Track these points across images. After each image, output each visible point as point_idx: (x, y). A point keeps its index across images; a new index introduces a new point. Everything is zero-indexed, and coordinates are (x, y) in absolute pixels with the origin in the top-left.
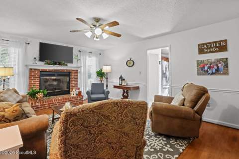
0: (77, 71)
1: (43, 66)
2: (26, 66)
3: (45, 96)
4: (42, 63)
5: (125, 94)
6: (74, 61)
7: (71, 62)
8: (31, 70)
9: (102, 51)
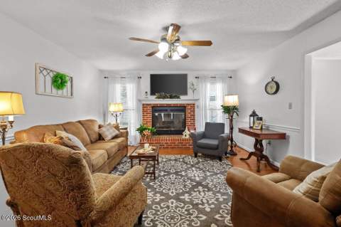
0: (194, 104)
1: (154, 100)
2: (140, 101)
3: (153, 134)
4: (154, 97)
5: (258, 146)
6: (190, 91)
7: (186, 93)
8: (143, 105)
9: (235, 71)
